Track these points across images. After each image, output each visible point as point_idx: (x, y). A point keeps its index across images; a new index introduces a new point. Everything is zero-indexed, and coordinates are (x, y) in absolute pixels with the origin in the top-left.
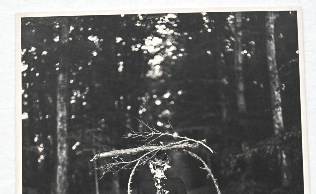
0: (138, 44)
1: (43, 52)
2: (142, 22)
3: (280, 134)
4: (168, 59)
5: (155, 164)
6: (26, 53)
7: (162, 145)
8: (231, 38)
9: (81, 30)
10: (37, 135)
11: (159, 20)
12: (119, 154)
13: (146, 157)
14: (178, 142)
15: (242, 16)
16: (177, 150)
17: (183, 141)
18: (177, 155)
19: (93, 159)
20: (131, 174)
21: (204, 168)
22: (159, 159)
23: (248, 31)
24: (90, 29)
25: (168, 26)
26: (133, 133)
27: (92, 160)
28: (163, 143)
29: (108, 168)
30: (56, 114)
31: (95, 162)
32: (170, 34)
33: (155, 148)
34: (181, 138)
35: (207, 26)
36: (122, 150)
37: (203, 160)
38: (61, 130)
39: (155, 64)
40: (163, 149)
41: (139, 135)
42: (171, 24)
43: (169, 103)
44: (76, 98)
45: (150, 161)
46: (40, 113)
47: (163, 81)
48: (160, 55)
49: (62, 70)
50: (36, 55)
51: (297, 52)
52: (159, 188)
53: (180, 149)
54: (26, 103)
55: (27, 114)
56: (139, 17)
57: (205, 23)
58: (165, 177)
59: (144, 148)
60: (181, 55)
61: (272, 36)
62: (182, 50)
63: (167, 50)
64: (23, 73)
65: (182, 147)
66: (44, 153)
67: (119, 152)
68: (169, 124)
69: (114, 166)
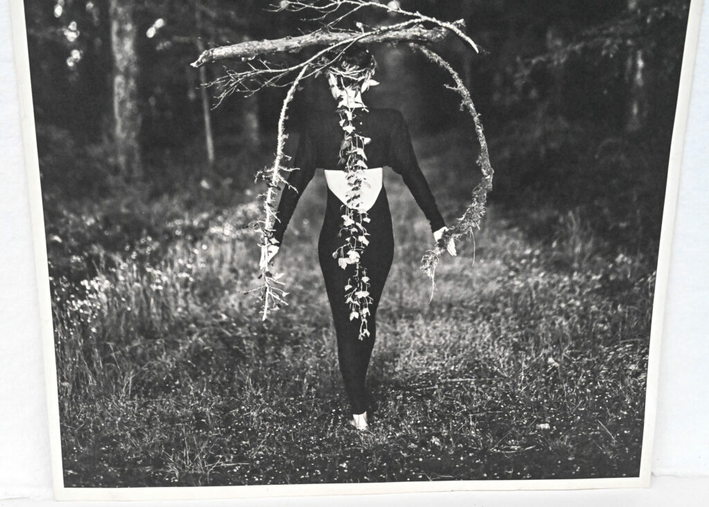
3: (639, 11)
5: (341, 76)
7: (359, 30)
12: (259, 51)
13: (321, 59)
14: (398, 25)
16: (394, 44)
17: (412, 21)
18: (393, 56)
19: (196, 62)
20: (285, 97)
21: (455, 88)
22: (352, 63)
27: (194, 65)
28: (364, 27)
29: (233, 84)
31: (203, 69)
33: (344, 37)
34: (407, 15)
36: (266, 41)
37: (454, 69)
40: (361, 41)
41: (306, 6)
45: (331, 70)
52: (350, 132)
53: (403, 42)
58: (364, 106)
59: (318, 37)
65: (408, 37)
66: (79, 44)
67: (258, 44)
69: (248, 78)
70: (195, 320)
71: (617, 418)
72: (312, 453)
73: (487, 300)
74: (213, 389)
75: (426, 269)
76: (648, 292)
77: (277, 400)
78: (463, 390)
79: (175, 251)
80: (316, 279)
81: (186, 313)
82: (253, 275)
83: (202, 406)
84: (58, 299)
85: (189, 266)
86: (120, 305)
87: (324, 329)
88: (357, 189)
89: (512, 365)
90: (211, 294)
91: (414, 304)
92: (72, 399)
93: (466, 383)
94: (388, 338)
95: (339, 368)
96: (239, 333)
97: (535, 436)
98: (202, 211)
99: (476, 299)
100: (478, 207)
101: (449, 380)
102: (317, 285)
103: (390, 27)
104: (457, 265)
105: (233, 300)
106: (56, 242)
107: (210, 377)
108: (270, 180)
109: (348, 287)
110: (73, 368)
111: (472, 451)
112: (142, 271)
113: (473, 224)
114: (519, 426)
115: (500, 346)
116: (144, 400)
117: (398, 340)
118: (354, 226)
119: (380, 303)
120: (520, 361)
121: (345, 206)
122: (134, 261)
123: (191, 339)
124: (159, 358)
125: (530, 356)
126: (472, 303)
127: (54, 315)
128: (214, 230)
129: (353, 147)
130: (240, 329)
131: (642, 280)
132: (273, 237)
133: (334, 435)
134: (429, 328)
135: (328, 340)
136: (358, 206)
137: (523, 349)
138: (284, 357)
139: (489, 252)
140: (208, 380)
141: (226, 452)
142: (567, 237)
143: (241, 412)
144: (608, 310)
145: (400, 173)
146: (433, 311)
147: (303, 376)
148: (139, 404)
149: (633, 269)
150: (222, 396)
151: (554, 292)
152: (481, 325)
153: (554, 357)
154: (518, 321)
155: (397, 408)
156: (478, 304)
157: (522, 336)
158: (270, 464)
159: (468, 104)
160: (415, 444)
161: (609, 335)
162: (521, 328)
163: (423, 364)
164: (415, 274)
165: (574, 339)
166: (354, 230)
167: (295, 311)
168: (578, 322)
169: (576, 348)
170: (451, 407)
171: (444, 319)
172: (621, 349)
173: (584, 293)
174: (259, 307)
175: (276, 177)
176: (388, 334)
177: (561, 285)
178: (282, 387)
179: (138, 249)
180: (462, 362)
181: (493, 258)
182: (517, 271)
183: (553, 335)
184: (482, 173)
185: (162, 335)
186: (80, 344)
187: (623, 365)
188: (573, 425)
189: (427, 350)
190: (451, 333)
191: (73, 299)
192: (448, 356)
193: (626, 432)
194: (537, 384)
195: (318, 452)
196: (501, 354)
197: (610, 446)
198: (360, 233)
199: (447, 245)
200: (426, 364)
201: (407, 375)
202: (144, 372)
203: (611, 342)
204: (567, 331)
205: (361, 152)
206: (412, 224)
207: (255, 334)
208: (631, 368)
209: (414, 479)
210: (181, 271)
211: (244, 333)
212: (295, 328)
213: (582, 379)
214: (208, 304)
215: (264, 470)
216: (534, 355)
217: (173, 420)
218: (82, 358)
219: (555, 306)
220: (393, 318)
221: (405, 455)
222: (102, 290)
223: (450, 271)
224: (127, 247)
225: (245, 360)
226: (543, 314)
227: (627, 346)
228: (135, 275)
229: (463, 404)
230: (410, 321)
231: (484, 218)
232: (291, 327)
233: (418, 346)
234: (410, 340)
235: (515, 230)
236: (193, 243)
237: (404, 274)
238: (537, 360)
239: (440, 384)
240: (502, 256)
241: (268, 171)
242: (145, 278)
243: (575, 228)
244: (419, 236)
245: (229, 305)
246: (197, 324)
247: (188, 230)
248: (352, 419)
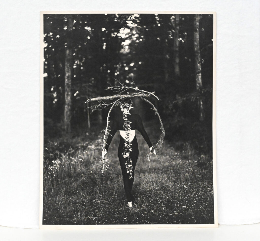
0: (115, 32)
1: (57, 36)
2: (118, 19)
3: (200, 90)
4: (133, 42)
5: (124, 106)
6: (47, 36)
7: (128, 94)
8: (172, 30)
9: (80, 23)
10: (53, 87)
11: (129, 18)
12: (102, 99)
13: (118, 102)
14: (138, 93)
15: (180, 17)
16: (137, 98)
17: (141, 92)
18: (137, 101)
20: (109, 111)
21: (153, 109)
22: (126, 102)
23: (183, 26)
24: (86, 22)
25: (134, 21)
26: (111, 87)
27: (86, 103)
28: (129, 94)
29: (95, 108)
30: (64, 74)
31: (88, 104)
32: (135, 27)
33: (124, 96)
35: (158, 22)
36: (104, 97)
37: (153, 104)
38: (68, 84)
39: (125, 45)
40: (129, 97)
41: (115, 88)
42: (136, 21)
43: (133, 69)
44: (77, 65)
45: (121, 104)
46: (55, 74)
47: (130, 55)
48: (129, 40)
49: (69, 47)
50: (52, 38)
51: (212, 40)
52: (126, 120)
53: (139, 97)
54: (46, 67)
55: (47, 73)
56: (117, 16)
57: (157, 20)
58: (130, 114)
59: (117, 96)
60: (141, 40)
61: (198, 30)
62: (142, 37)
63: (133, 37)
64: (44, 48)
65: (141, 96)
66: (56, 97)
68: (133, 82)
69: (99, 106)
70: (83, 173)
71: (206, 205)
72: (116, 214)
73: (165, 168)
74: (88, 194)
75: (148, 158)
76: (211, 166)
77: (106, 197)
78: (160, 195)
79: (78, 152)
80: (117, 161)
81: (81, 170)
82: (100, 160)
83: (84, 199)
84: (46, 166)
85: (82, 157)
86: (62, 168)
87: (120, 176)
88: (128, 136)
89: (174, 187)
90: (88, 165)
91: (145, 169)
92: (47, 196)
93: (161, 193)
94: (138, 179)
95: (124, 188)
96: (96, 177)
97: (182, 210)
98: (86, 141)
99: (162, 167)
100: (161, 141)
101: (156, 192)
102: (117, 163)
103: (136, 94)
104: (156, 157)
105: (94, 167)
106: (46, 150)
107: (87, 190)
108: (105, 133)
109: (126, 164)
110: (48, 187)
111: (163, 214)
112: (69, 158)
113: (160, 146)
114: (177, 207)
115: (170, 181)
116: (67, 197)
117: (141, 179)
118: (128, 146)
119: (135, 168)
120: (176, 186)
121: (125, 140)
122: (67, 155)
123: (82, 178)
124: (72, 184)
125: (179, 184)
126: (161, 168)
127: (44, 171)
128: (89, 147)
129: (127, 124)
130: (96, 176)
131: (209, 162)
132: (105, 149)
133: (122, 209)
134: (149, 176)
135: (121, 179)
136: (128, 140)
137: (177, 183)
138: (108, 184)
139: (165, 154)
140: (86, 191)
141: (91, 213)
142: (187, 150)
143: (96, 201)
144: (200, 171)
145: (140, 131)
146: (151, 171)
147: (113, 190)
148: (66, 198)
149: (206, 159)
150: (90, 196)
151: (184, 165)
152: (164, 175)
153: (186, 185)
154: (175, 174)
155: (141, 200)
156: (163, 169)
157: (176, 179)
158: (104, 218)
159: (157, 113)
160: (146, 212)
161: (201, 179)
162: (175, 176)
163: (148, 187)
164: (145, 160)
165: (191, 180)
166: (128, 147)
167: (111, 170)
168: (192, 175)
169: (192, 182)
170: (157, 200)
171: (153, 173)
172: (205, 183)
173: (193, 166)
174: (101, 169)
175: (106, 132)
176: (138, 178)
177: (186, 164)
178: (108, 193)
179: (68, 152)
180: (159, 186)
181: (166, 155)
182: (173, 159)
183: (185, 178)
184: (162, 132)
185: (74, 177)
186: (50, 179)
187: (206, 188)
188: (193, 206)
189: (149, 182)
190: (156, 177)
191: (50, 166)
192: (155, 184)
193: (209, 209)
194: (181, 193)
195: (118, 214)
196: (170, 184)
197: (205, 214)
198: (129, 148)
199: (153, 151)
200: (149, 187)
201: (143, 190)
202: (68, 188)
203: (202, 181)
204: (189, 177)
205: (129, 125)
206: (144, 146)
207: (100, 177)
208: (208, 189)
209: (147, 224)
210: (80, 158)
211: (97, 177)
212: (111, 175)
213: (194, 192)
214: (87, 168)
215: (102, 220)
216: (180, 184)
217: (75, 203)
218: (51, 184)
219: (185, 170)
220: (139, 173)
221: (144, 215)
222: (58, 163)
223: (155, 159)
224: (66, 151)
225: (97, 185)
226: (181, 172)
227: (207, 182)
228: (67, 159)
229: (160, 199)
230: (144, 174)
231: (163, 144)
232: (110, 175)
233: (146, 181)
234: (144, 179)
235: (172, 147)
236: (84, 150)
237: (142, 160)
238: (181, 186)
239: (153, 193)
240: (169, 155)
241: (104, 130)
242: (70, 160)
243: (188, 147)
244: (145, 149)
245: (93, 168)
246: (83, 174)
247: (82, 147)
248: (128, 204)
